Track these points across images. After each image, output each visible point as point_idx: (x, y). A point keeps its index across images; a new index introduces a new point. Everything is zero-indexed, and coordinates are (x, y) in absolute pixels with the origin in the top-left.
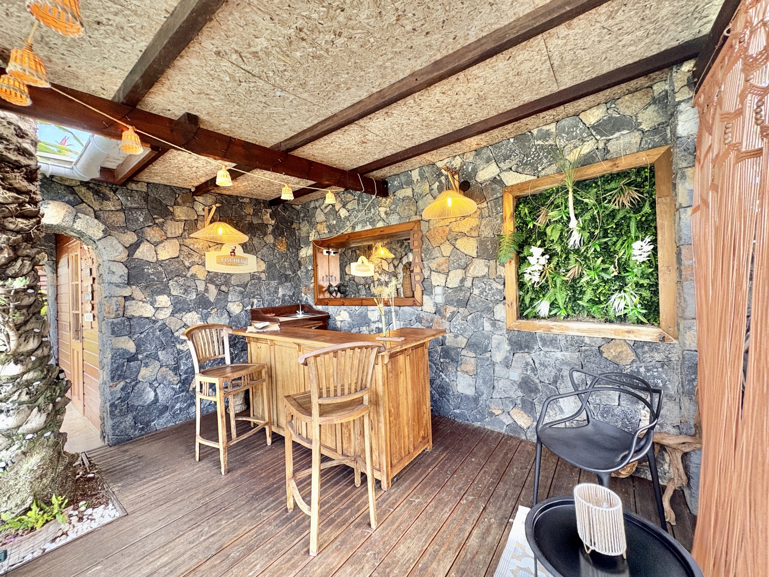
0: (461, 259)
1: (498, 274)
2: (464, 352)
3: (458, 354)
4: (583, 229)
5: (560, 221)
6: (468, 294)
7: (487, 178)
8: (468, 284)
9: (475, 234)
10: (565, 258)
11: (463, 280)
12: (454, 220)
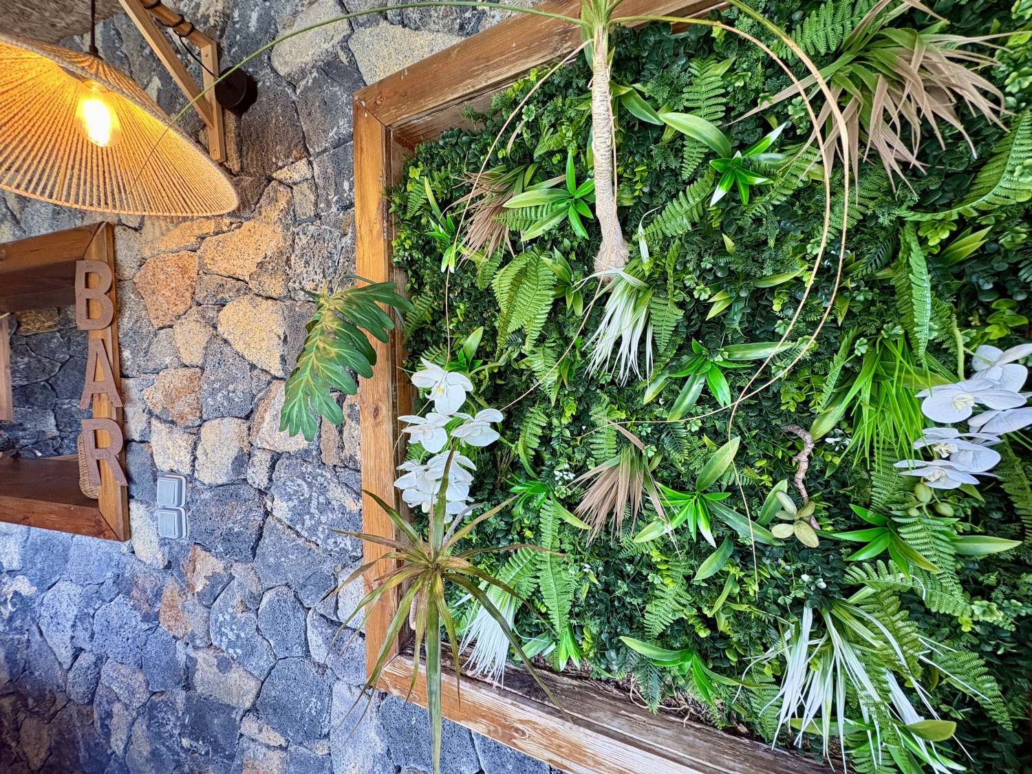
0: (235, 379)
1: (346, 453)
2: (249, 727)
3: (232, 728)
4: (655, 283)
5: (556, 242)
6: (257, 516)
7: (307, 58)
8: (257, 474)
9: (275, 286)
10: (576, 418)
11: (242, 460)
12: (210, 227)
